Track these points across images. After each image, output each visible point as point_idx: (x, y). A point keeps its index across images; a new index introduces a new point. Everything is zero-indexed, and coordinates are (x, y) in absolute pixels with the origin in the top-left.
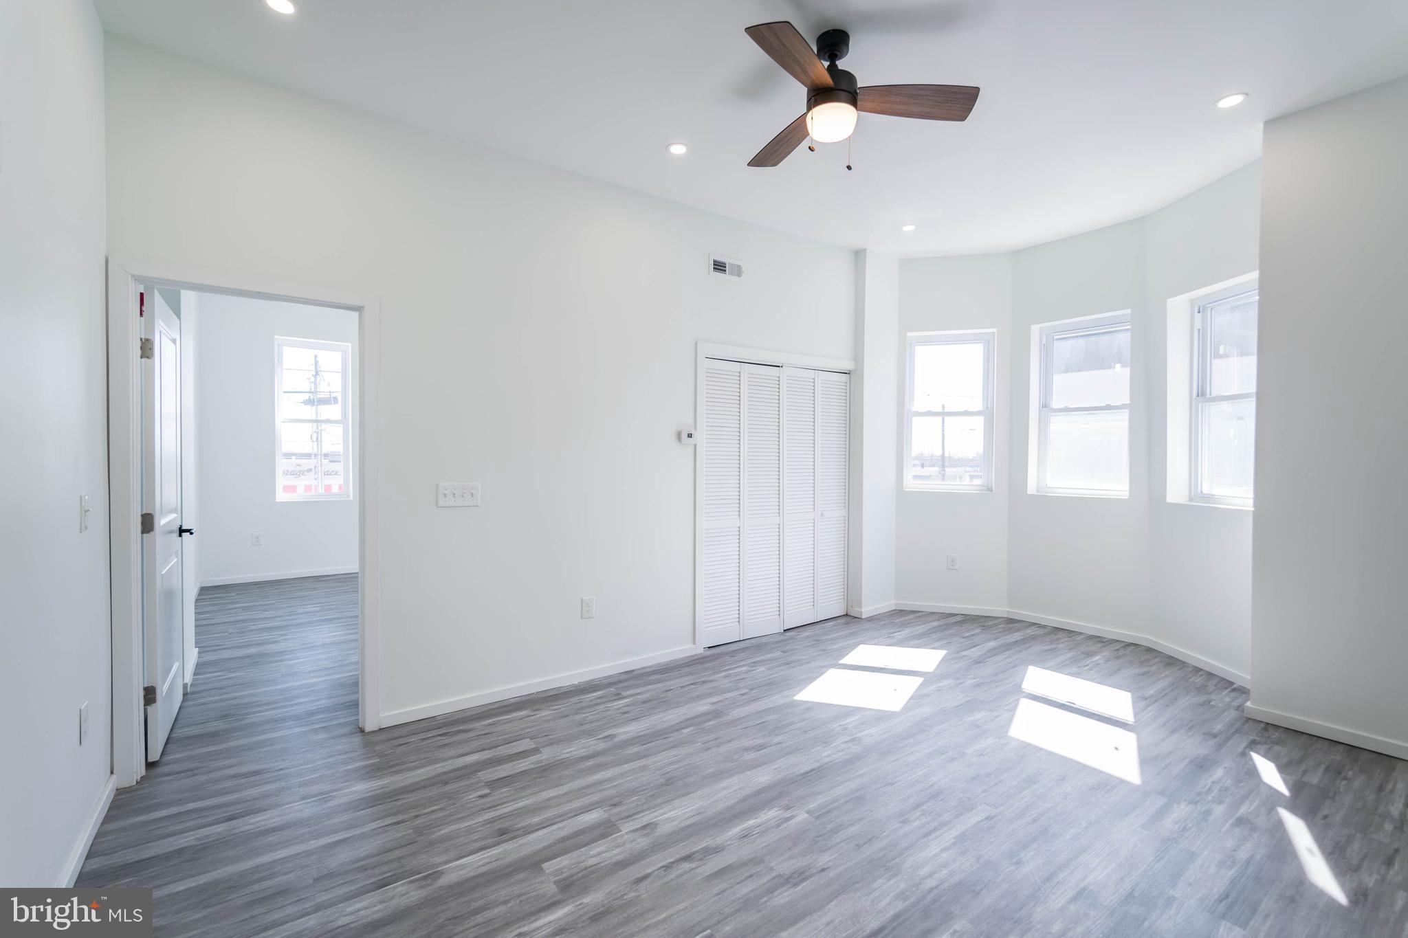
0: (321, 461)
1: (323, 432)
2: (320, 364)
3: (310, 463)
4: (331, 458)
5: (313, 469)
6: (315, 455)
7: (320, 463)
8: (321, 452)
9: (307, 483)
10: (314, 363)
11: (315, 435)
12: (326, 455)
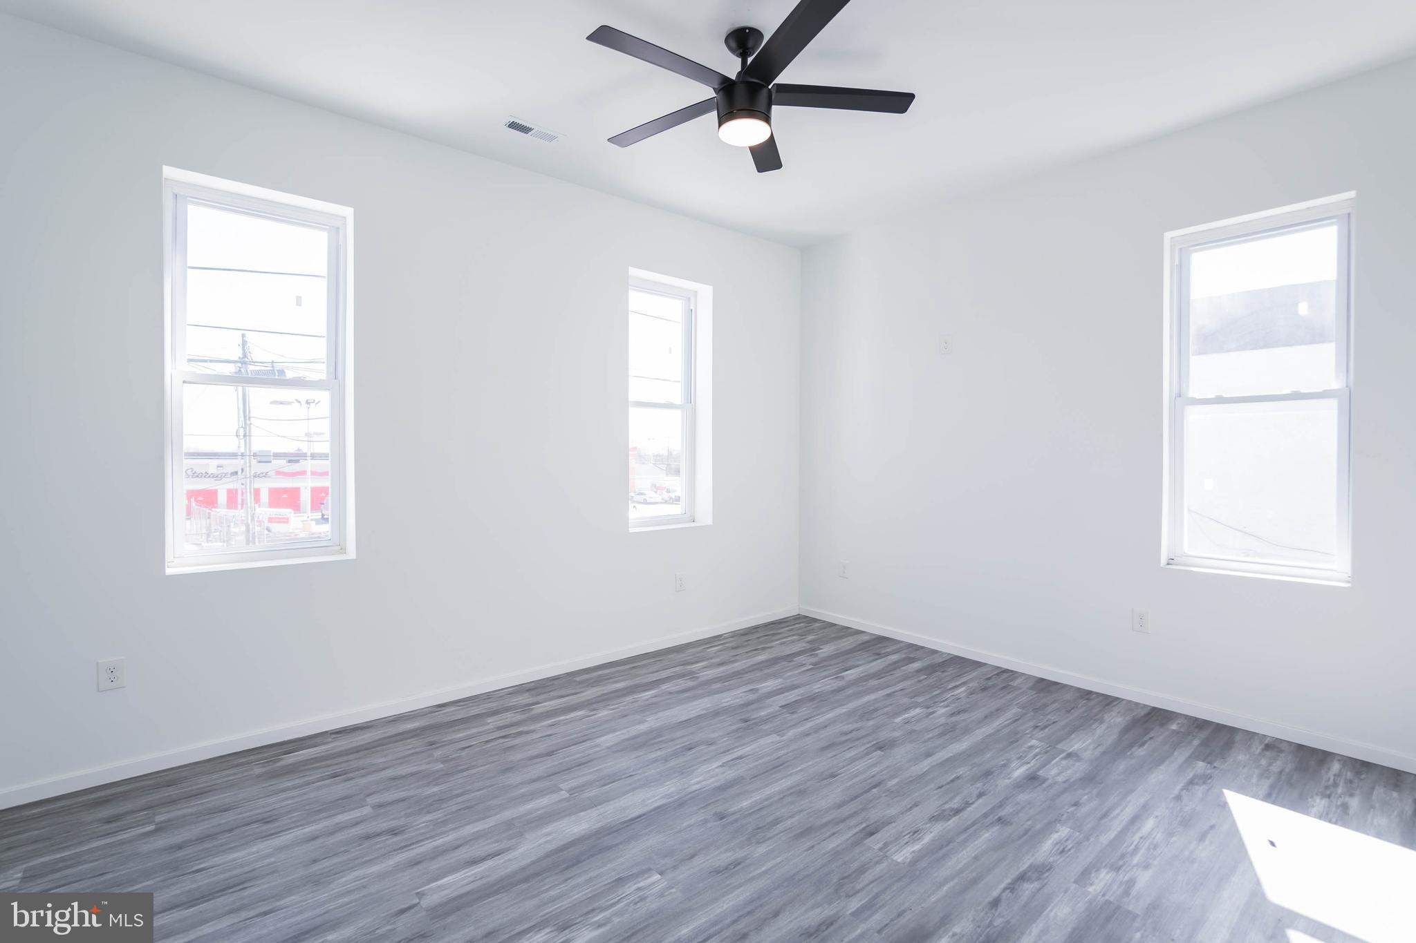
0: (250, 462)
1: (252, 426)
2: (249, 344)
3: (236, 464)
4: (259, 459)
5: (240, 473)
6: (242, 455)
7: (248, 465)
8: (250, 452)
9: (231, 486)
10: (241, 343)
11: (242, 430)
12: (255, 455)
